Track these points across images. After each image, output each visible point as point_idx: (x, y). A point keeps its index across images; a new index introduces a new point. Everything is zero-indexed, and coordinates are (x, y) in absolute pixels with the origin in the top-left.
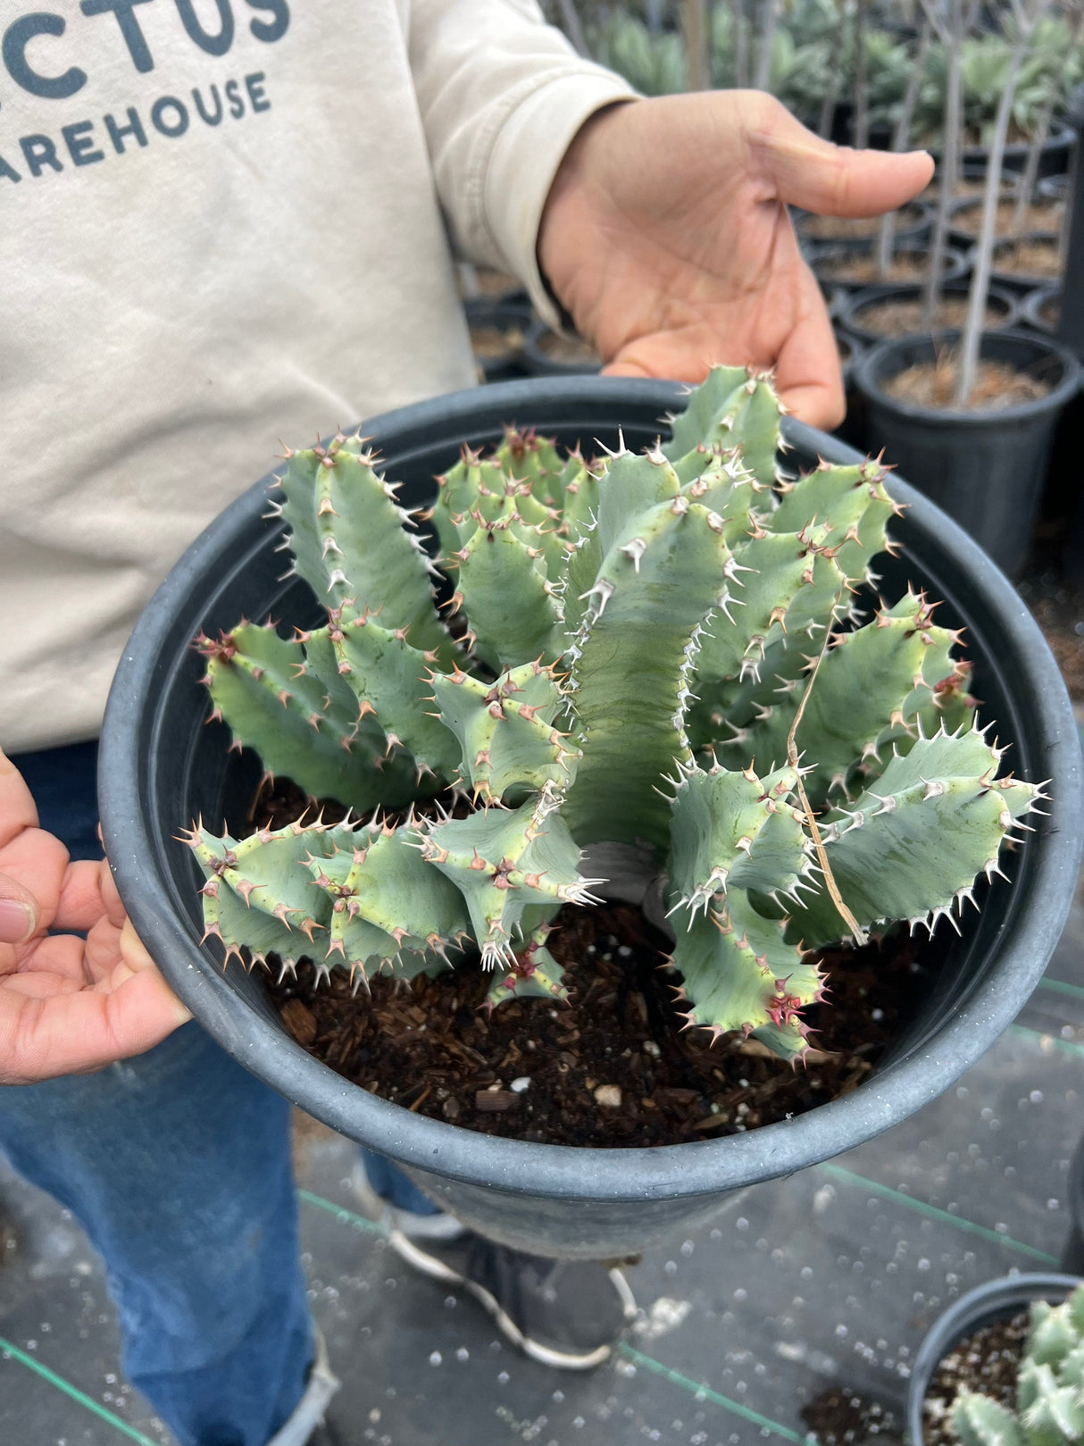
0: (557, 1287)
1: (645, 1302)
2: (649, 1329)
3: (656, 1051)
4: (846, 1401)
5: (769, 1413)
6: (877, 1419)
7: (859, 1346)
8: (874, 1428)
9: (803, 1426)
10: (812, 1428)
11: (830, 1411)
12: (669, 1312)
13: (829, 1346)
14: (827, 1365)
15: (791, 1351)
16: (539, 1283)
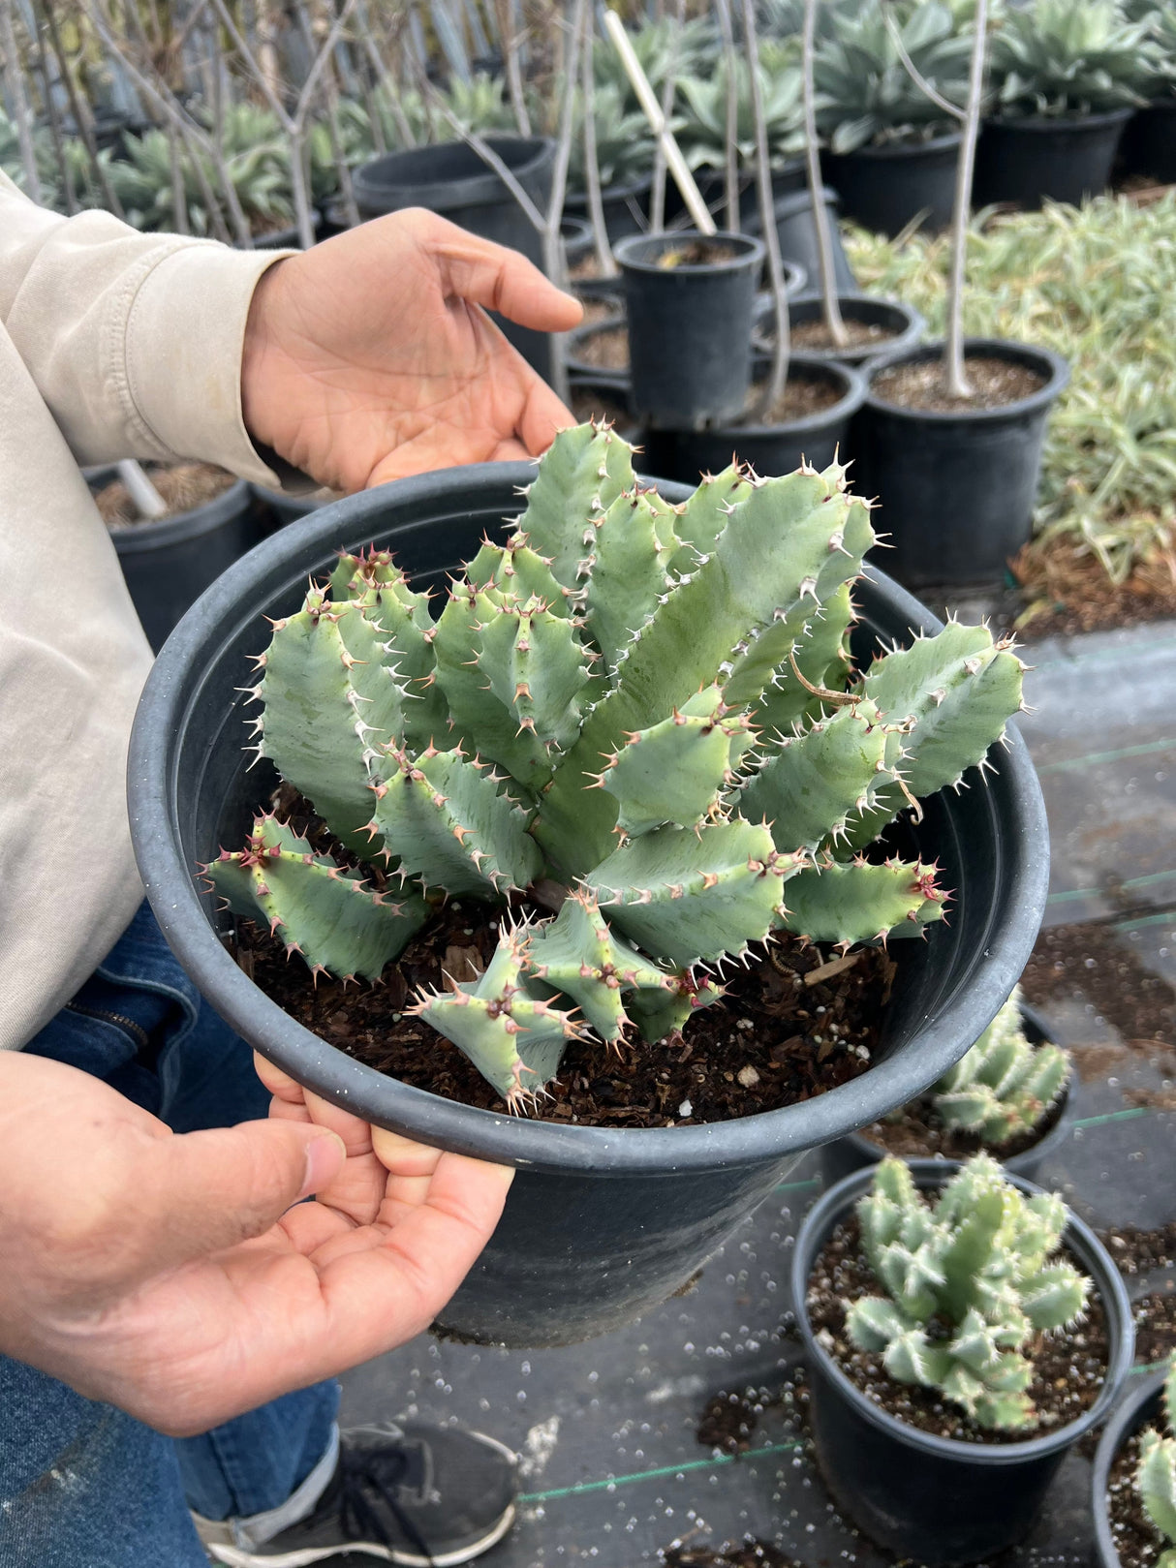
0: (436, 1485)
1: (519, 1443)
2: (536, 1465)
3: (750, 1024)
4: (725, 1403)
5: (675, 1460)
6: (755, 1401)
7: (710, 1349)
8: (758, 1407)
9: (705, 1448)
10: (713, 1444)
11: (719, 1419)
12: (543, 1436)
13: (688, 1368)
14: (696, 1383)
15: (662, 1394)
16: (420, 1495)
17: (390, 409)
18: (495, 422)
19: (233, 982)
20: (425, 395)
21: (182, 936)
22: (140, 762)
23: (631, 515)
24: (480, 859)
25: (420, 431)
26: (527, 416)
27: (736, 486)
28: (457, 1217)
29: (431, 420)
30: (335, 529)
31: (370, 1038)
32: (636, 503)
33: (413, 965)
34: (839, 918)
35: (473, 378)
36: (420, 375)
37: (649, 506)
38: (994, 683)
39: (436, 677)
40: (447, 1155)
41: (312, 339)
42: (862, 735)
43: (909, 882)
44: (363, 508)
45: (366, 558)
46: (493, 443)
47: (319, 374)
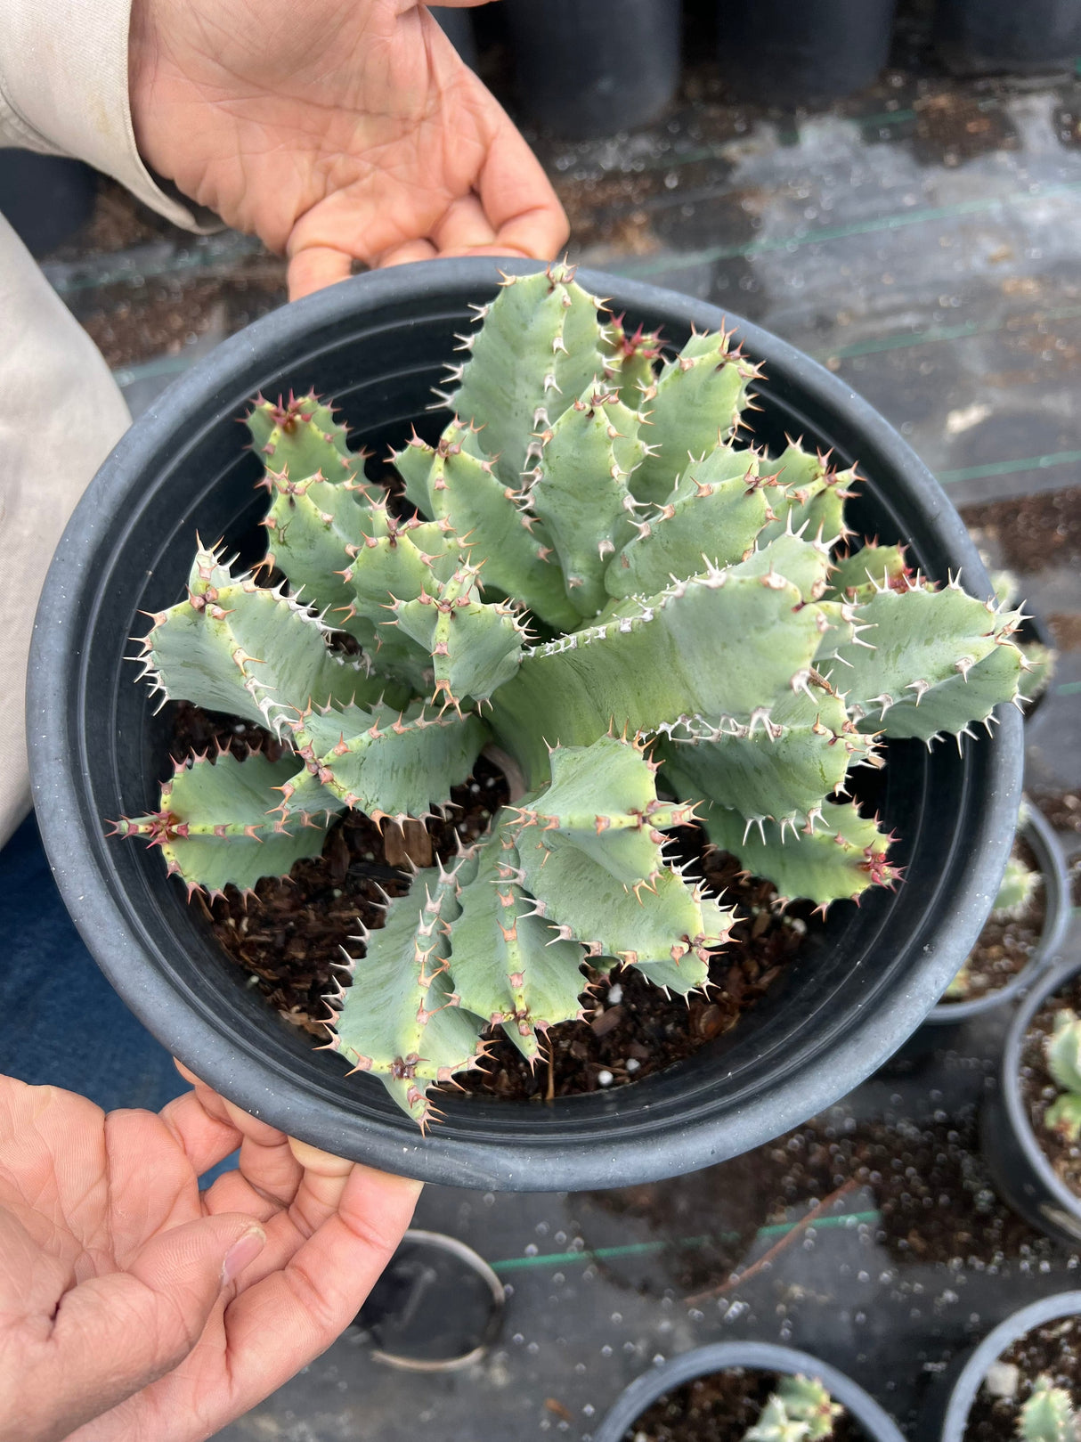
17: (318, 148)
18: (447, 178)
19: (144, 990)
20: (361, 135)
21: (91, 934)
22: (37, 711)
23: (586, 427)
24: (405, 823)
25: (354, 180)
26: (487, 175)
27: (721, 366)
28: (365, 1239)
29: (368, 166)
30: (249, 366)
31: (312, 915)
32: (592, 413)
33: (357, 829)
34: (784, 865)
35: (423, 119)
36: (355, 110)
37: (607, 423)
38: (987, 672)
39: (357, 609)
40: (358, 1167)
41: (217, 58)
42: (824, 747)
43: (860, 860)
44: (281, 336)
45: (285, 407)
46: (442, 204)
47: (226, 104)
